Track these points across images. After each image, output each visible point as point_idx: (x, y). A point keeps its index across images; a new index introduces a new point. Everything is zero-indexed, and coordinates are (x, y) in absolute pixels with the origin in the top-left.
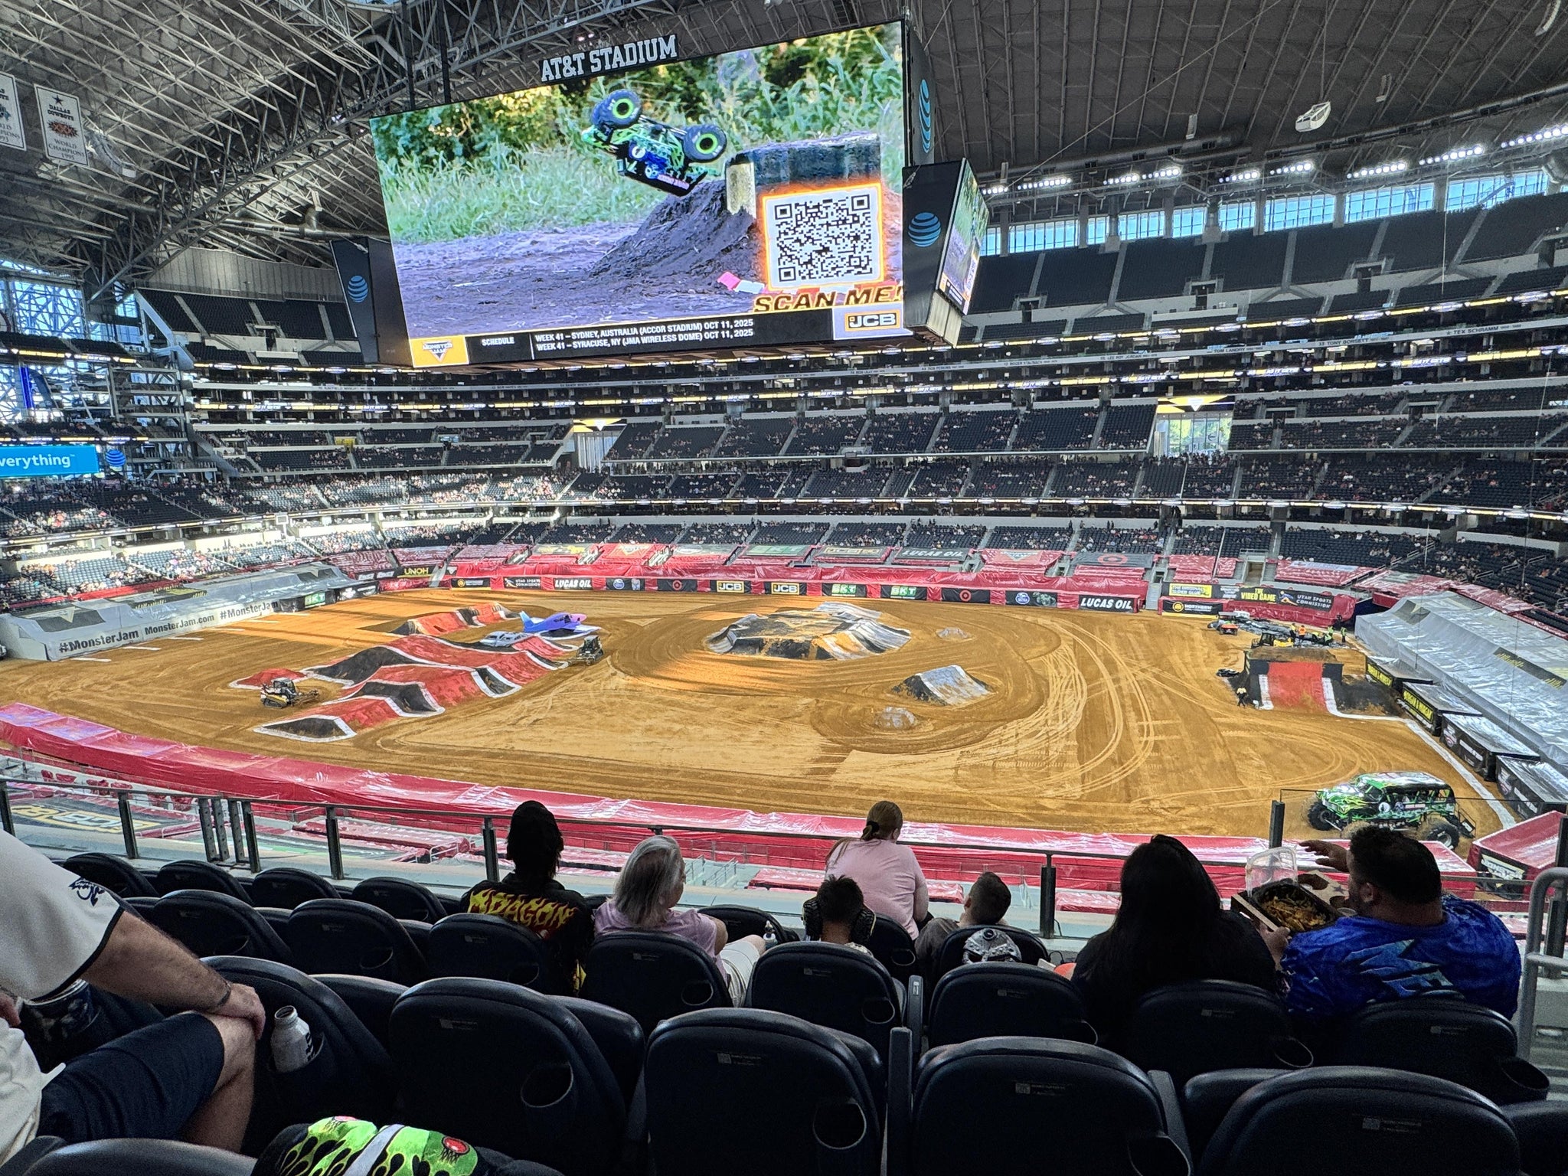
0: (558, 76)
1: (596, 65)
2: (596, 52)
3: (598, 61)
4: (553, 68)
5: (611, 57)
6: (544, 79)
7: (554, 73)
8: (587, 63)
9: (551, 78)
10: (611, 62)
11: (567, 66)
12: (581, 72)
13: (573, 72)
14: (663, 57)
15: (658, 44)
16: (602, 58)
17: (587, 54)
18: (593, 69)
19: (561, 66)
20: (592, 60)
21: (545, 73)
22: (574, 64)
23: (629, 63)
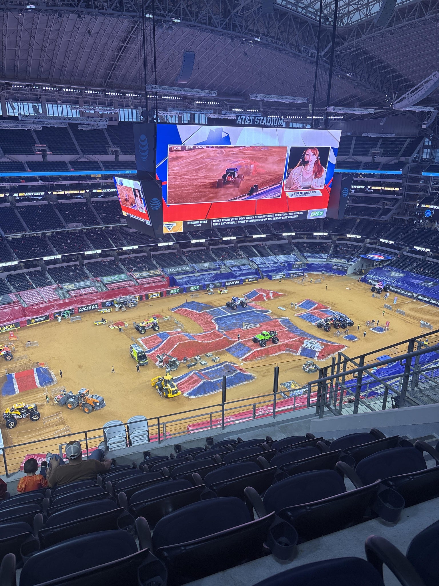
0: (243, 123)
1: (257, 122)
2: (258, 118)
3: (258, 121)
4: (242, 119)
5: (263, 120)
6: (237, 123)
7: (242, 122)
8: (254, 120)
9: (240, 123)
10: (262, 123)
11: (247, 120)
12: (251, 123)
13: (248, 123)
14: (279, 124)
15: (278, 120)
16: (260, 120)
17: (255, 117)
18: (256, 123)
19: (245, 120)
20: (256, 120)
21: (238, 121)
22: (250, 120)
23: (268, 124)
